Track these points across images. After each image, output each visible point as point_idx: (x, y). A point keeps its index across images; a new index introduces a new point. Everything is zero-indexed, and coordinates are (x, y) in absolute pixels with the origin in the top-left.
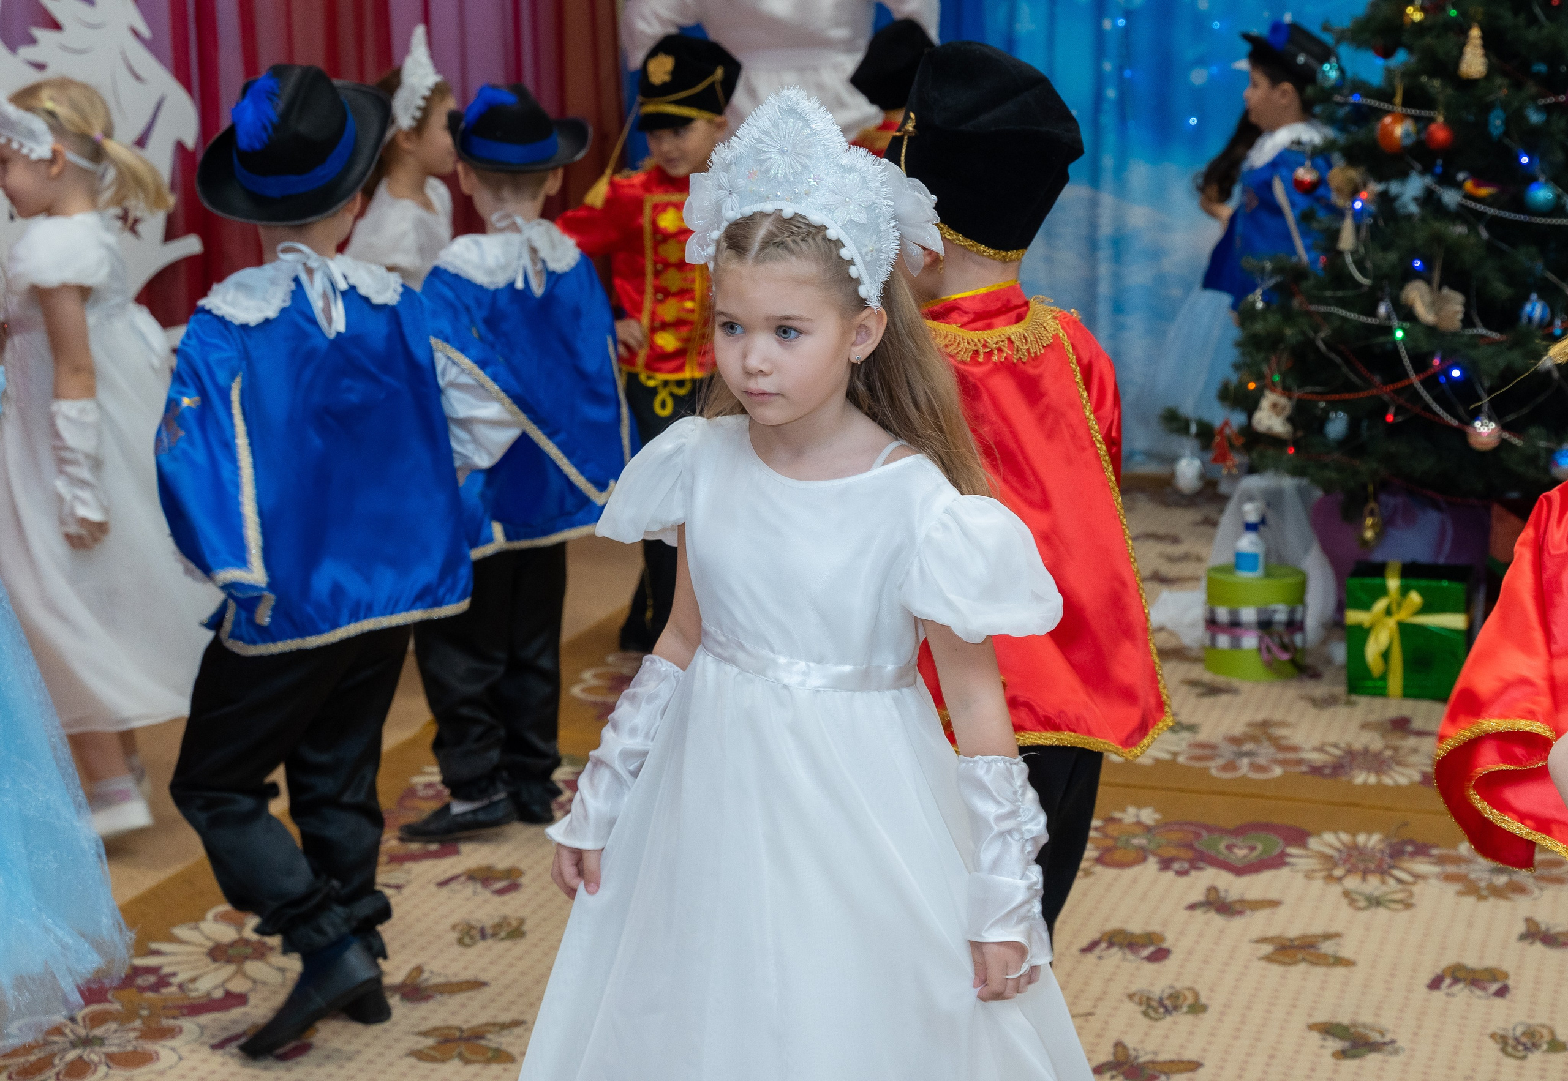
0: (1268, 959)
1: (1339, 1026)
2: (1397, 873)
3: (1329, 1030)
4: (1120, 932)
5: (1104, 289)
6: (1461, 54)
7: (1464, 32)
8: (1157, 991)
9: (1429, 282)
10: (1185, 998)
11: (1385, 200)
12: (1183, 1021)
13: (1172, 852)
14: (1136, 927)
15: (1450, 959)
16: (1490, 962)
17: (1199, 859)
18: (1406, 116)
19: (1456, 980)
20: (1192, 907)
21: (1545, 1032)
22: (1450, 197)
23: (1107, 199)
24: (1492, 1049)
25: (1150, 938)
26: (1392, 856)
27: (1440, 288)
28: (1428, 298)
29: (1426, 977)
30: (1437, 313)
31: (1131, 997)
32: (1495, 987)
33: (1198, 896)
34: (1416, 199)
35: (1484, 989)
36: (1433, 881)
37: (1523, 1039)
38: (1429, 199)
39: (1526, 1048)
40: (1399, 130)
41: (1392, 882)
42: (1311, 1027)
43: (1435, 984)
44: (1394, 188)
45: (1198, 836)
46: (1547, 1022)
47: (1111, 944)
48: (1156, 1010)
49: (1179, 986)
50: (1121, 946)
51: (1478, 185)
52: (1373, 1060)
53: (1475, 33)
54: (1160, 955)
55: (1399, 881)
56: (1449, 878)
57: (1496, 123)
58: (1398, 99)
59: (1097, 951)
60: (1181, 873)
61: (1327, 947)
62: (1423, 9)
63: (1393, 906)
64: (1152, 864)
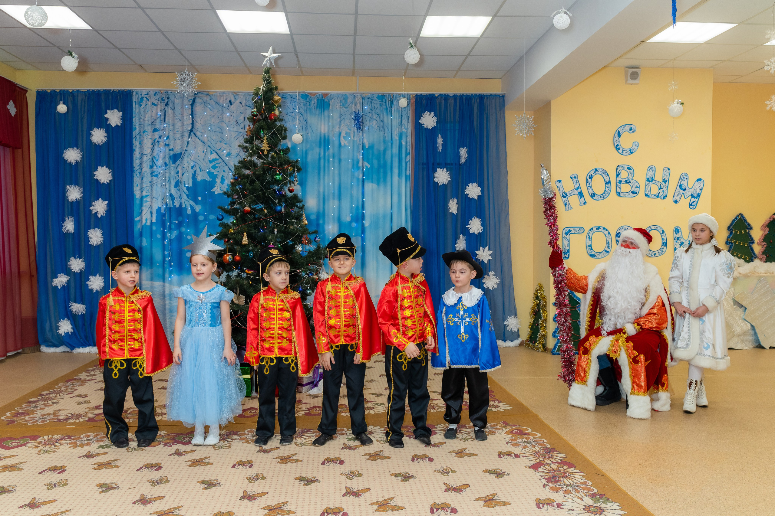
0: (189, 466)
1: (206, 481)
2: (228, 439)
3: (202, 482)
4: (149, 464)
5: (167, 307)
6: (242, 239)
7: (243, 234)
8: (156, 479)
9: (237, 294)
10: (164, 479)
11: (228, 277)
12: (162, 485)
13: (168, 441)
14: (153, 462)
15: (238, 460)
16: (248, 459)
17: (175, 442)
18: (229, 255)
19: (239, 465)
20: (171, 455)
21: (261, 475)
22: (244, 275)
23: (167, 285)
24: (247, 481)
25: (157, 464)
26: (227, 436)
27: (239, 295)
28: (236, 297)
29: (232, 465)
30: (238, 301)
31: (148, 481)
32: (250, 465)
33: (173, 452)
34: (235, 276)
35: (246, 466)
36: (237, 440)
37: (255, 478)
38: (238, 275)
39: (255, 480)
40: (228, 258)
41: (226, 442)
42: (198, 482)
43: (233, 467)
44: (231, 274)
45: (176, 436)
46: (262, 472)
47: (146, 467)
48: (155, 484)
49: (162, 476)
50: (148, 468)
51: (248, 271)
52: (214, 488)
53: (245, 234)
54: (160, 468)
55: (228, 441)
56: (241, 439)
57: (251, 254)
58: (228, 251)
59: (141, 470)
60: (169, 446)
61: (206, 461)
62: (233, 230)
63: (225, 448)
64: (162, 445)
